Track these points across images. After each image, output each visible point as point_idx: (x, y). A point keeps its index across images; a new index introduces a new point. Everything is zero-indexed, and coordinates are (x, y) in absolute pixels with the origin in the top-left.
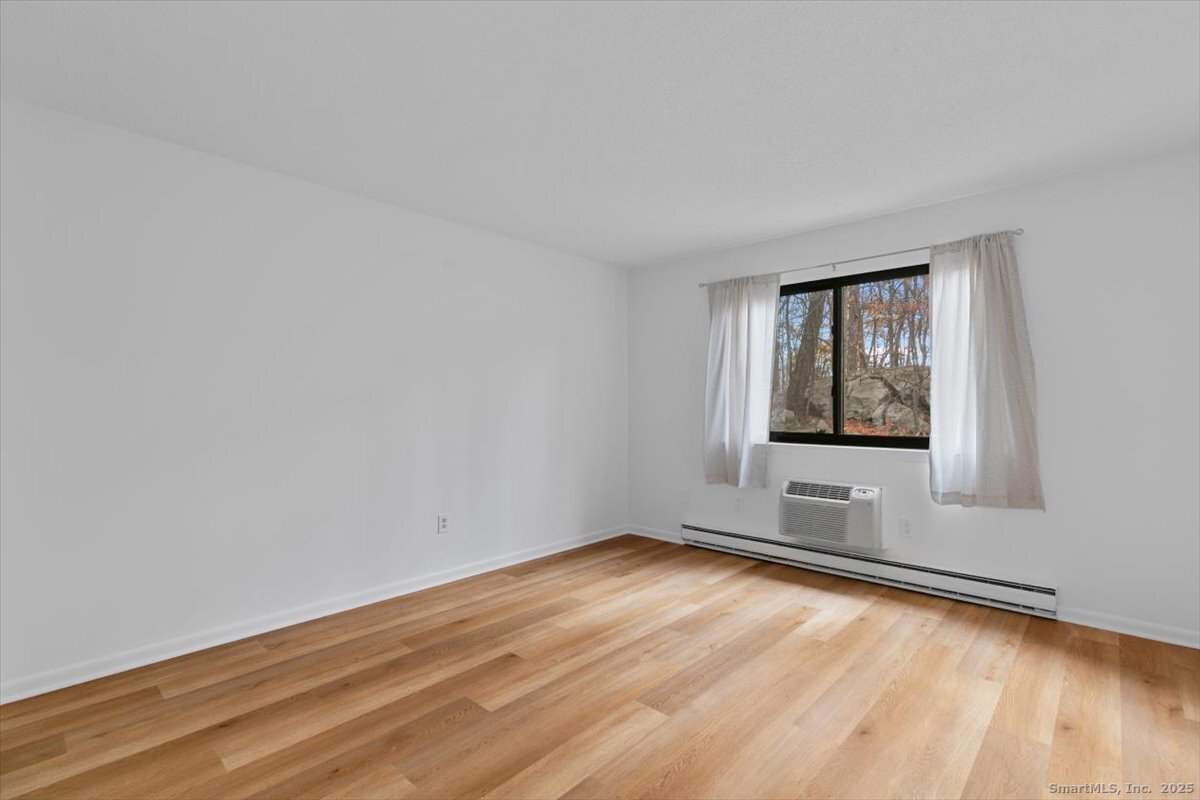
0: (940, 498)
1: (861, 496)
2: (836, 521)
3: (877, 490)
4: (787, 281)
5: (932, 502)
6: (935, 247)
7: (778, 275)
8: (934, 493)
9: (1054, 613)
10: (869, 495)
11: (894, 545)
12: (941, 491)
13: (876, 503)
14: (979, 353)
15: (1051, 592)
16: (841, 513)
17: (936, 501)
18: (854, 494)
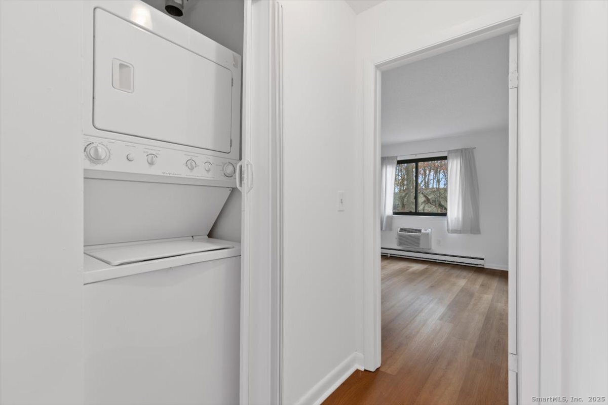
0: (450, 231)
1: (425, 232)
2: (416, 241)
3: (430, 230)
4: (400, 159)
5: (447, 233)
6: (449, 151)
7: (396, 157)
8: (448, 230)
9: (483, 265)
10: (428, 231)
11: (435, 248)
12: (450, 229)
13: (430, 234)
14: (463, 185)
15: (483, 259)
16: (418, 238)
17: (449, 233)
18: (423, 231)
